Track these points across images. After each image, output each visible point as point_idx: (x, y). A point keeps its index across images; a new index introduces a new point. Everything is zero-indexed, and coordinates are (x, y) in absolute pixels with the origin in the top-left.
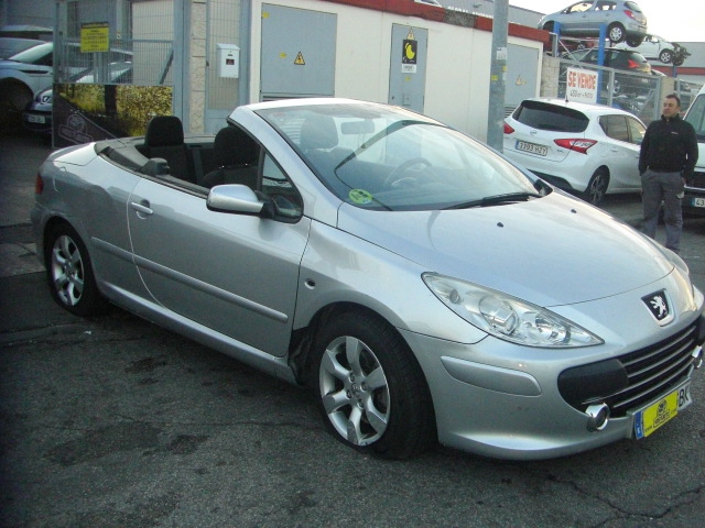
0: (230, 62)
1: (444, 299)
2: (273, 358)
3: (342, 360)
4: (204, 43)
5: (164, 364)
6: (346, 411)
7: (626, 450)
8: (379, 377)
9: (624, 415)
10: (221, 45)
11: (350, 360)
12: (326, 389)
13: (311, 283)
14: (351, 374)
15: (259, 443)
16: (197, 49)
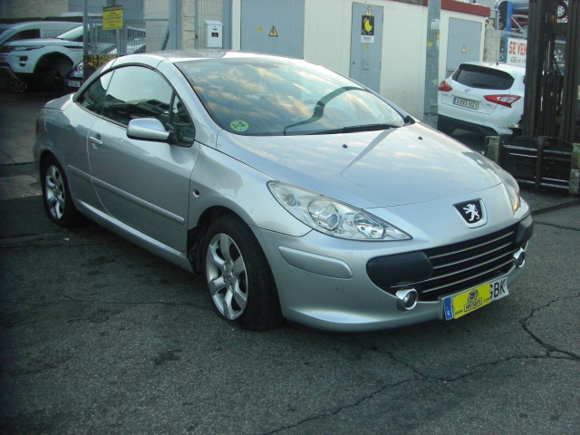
0: (215, 35)
1: (281, 200)
2: (178, 253)
3: (219, 253)
4: (193, 20)
5: (113, 261)
6: (223, 291)
7: (439, 328)
8: (241, 264)
9: (436, 299)
10: (208, 22)
11: (223, 252)
12: (212, 275)
13: (197, 193)
14: (226, 264)
15: (156, 316)
16: (188, 25)
